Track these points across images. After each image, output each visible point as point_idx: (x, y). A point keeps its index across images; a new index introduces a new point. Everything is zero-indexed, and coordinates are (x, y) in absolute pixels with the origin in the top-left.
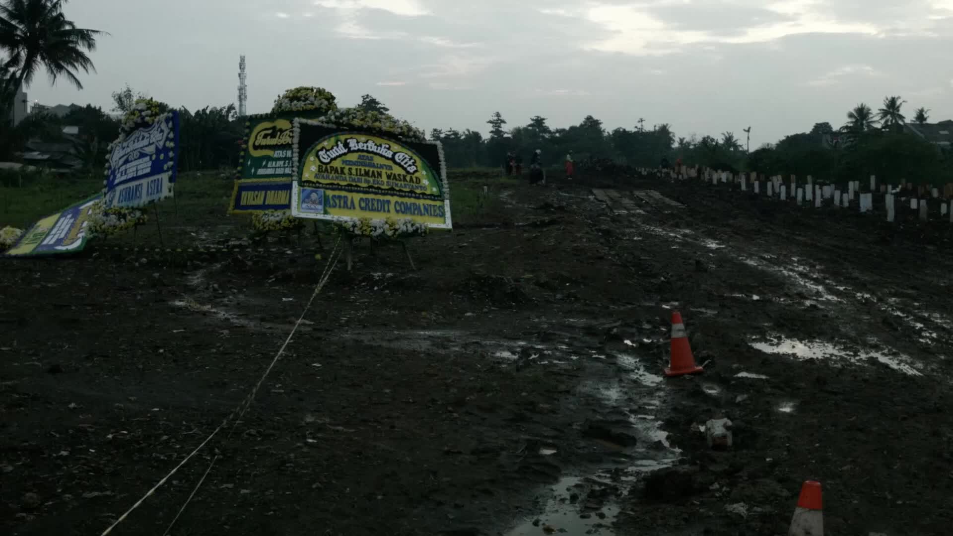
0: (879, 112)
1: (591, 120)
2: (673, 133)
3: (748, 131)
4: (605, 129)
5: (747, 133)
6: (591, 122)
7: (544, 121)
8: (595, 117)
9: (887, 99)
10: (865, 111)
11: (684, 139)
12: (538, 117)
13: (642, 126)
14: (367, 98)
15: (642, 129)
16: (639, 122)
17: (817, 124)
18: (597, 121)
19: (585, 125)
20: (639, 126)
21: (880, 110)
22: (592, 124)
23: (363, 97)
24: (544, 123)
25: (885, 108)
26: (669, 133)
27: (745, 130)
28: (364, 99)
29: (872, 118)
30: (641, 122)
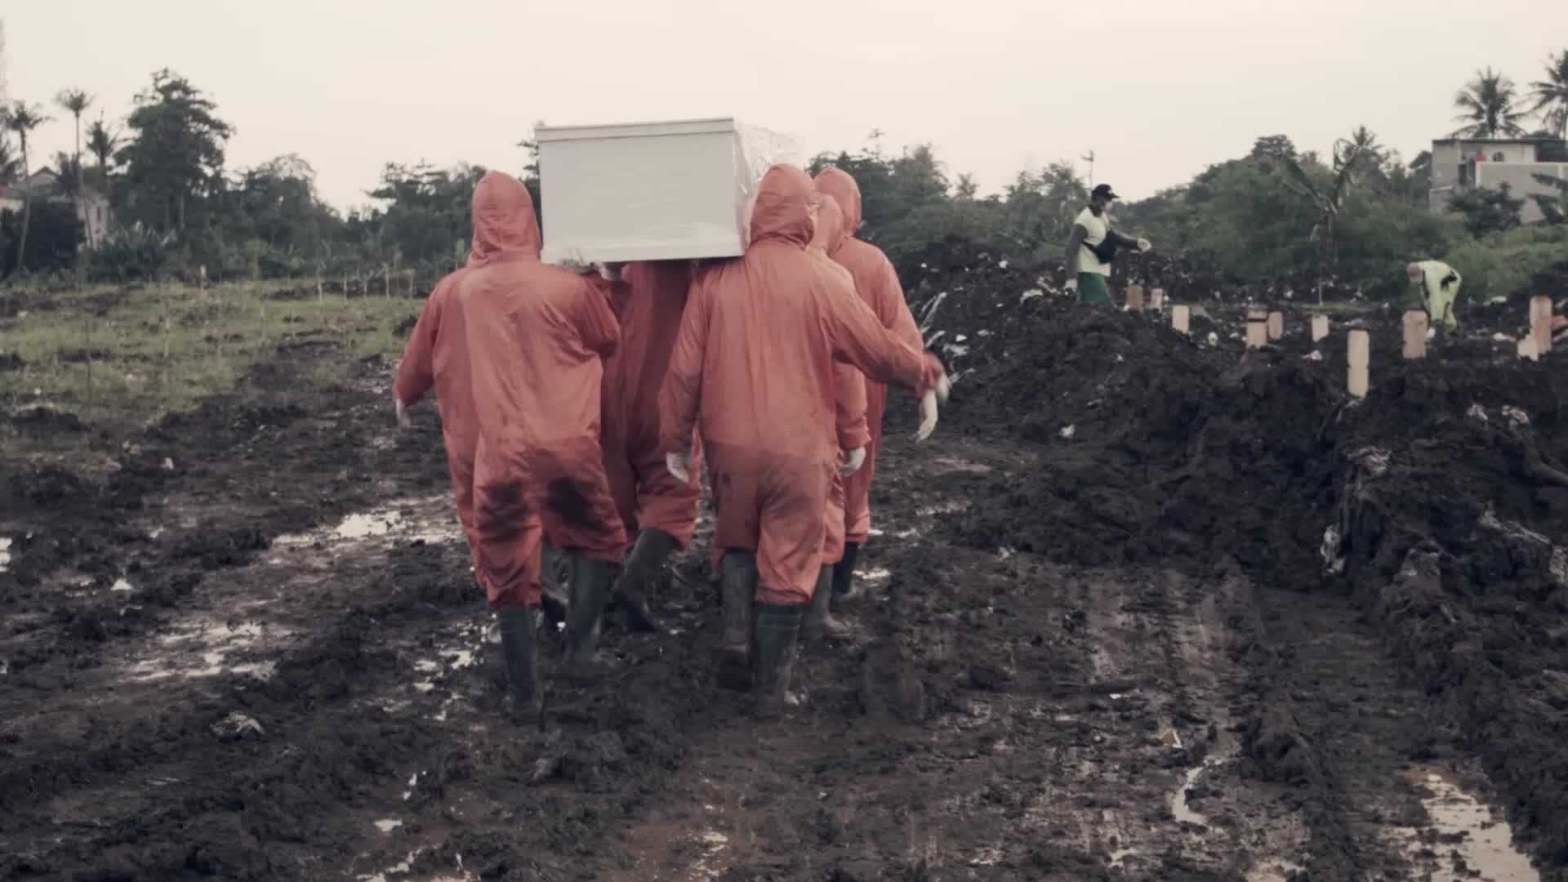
0: (1531, 90)
3: (1091, 159)
5: (1088, 163)
9: (1551, 56)
10: (1499, 88)
13: (878, 146)
14: (165, 76)
16: (871, 137)
17: (1262, 139)
21: (1533, 85)
23: (155, 74)
25: (1547, 79)
26: (932, 164)
27: (1085, 159)
28: (157, 80)
29: (1518, 104)
30: (877, 135)
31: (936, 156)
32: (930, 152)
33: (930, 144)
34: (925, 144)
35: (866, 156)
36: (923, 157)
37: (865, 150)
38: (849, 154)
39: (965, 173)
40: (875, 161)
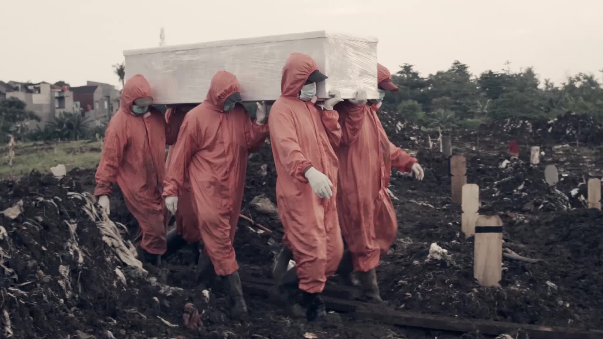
1: (458, 65)
2: (538, 74)
4: (472, 73)
6: (459, 67)
7: (412, 68)
8: (462, 62)
11: (549, 79)
12: (406, 64)
13: (509, 68)
15: (509, 71)
16: (506, 64)
18: (464, 65)
19: (453, 70)
20: (506, 69)
22: (461, 69)
24: (411, 69)
26: (533, 75)
30: (508, 63)
31: (535, 71)
32: (532, 70)
33: (532, 66)
34: (530, 67)
35: (503, 72)
36: (530, 73)
37: (503, 70)
38: (493, 71)
39: (547, 78)
40: (507, 74)
